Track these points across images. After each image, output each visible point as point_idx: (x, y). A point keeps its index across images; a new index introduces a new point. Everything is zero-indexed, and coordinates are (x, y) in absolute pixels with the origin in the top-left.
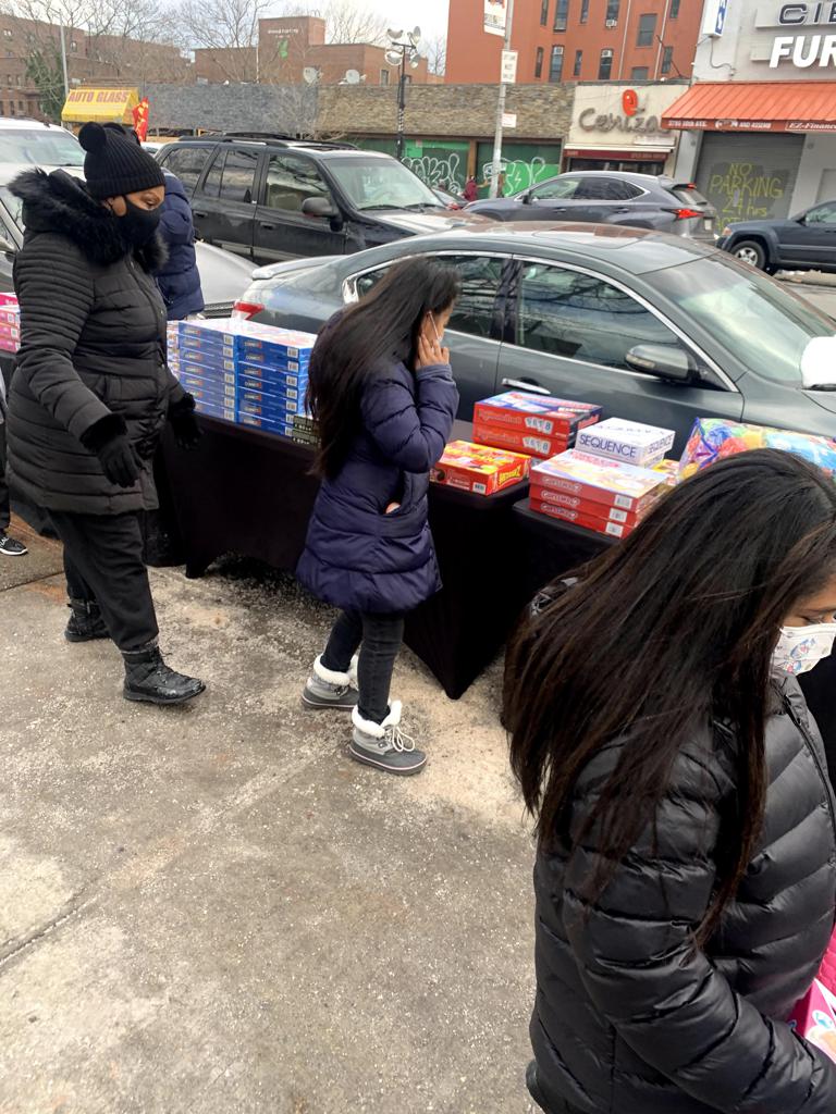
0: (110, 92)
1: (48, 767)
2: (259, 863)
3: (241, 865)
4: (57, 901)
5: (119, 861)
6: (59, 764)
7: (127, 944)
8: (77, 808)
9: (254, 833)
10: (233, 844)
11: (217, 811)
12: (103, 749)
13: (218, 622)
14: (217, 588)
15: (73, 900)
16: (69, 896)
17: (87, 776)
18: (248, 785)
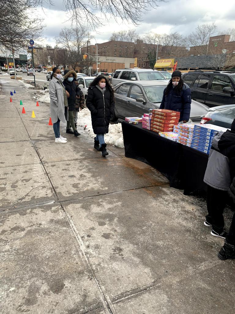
0: (167, 60)
1: (148, 241)
2: (207, 290)
3: (201, 289)
4: (150, 281)
5: (166, 275)
6: (150, 241)
7: (168, 301)
8: (155, 255)
9: (205, 280)
10: (199, 281)
11: (194, 269)
12: (162, 240)
13: (193, 210)
14: (192, 199)
15: (154, 282)
16: (153, 281)
17: (158, 247)
18: (203, 263)
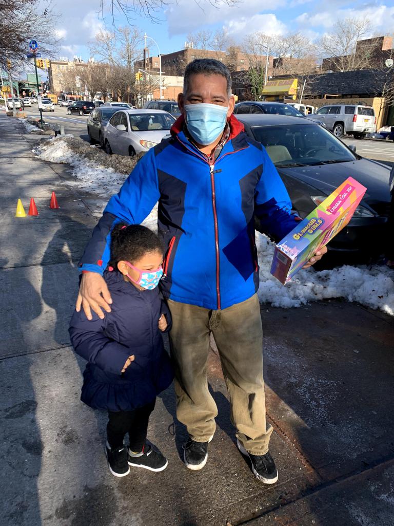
0: (285, 80)
